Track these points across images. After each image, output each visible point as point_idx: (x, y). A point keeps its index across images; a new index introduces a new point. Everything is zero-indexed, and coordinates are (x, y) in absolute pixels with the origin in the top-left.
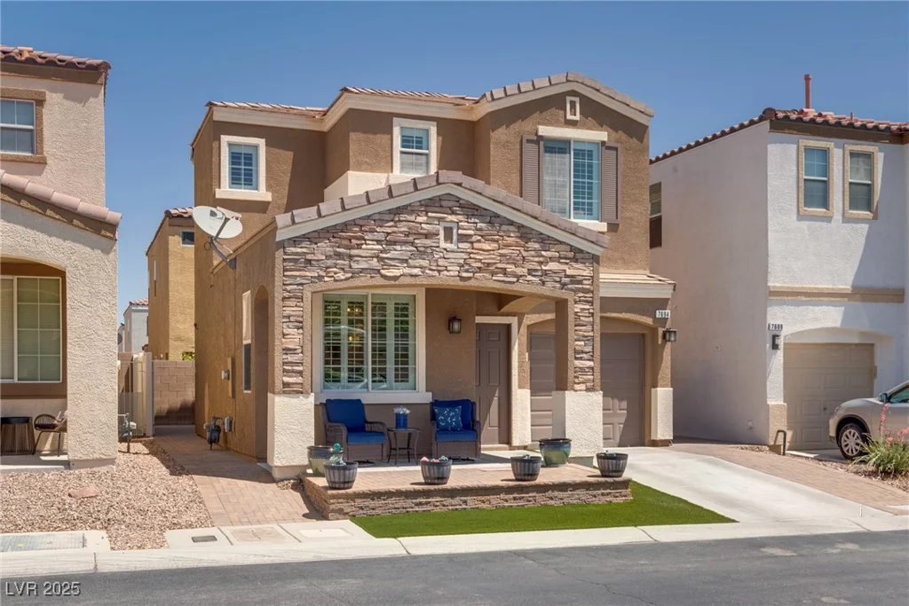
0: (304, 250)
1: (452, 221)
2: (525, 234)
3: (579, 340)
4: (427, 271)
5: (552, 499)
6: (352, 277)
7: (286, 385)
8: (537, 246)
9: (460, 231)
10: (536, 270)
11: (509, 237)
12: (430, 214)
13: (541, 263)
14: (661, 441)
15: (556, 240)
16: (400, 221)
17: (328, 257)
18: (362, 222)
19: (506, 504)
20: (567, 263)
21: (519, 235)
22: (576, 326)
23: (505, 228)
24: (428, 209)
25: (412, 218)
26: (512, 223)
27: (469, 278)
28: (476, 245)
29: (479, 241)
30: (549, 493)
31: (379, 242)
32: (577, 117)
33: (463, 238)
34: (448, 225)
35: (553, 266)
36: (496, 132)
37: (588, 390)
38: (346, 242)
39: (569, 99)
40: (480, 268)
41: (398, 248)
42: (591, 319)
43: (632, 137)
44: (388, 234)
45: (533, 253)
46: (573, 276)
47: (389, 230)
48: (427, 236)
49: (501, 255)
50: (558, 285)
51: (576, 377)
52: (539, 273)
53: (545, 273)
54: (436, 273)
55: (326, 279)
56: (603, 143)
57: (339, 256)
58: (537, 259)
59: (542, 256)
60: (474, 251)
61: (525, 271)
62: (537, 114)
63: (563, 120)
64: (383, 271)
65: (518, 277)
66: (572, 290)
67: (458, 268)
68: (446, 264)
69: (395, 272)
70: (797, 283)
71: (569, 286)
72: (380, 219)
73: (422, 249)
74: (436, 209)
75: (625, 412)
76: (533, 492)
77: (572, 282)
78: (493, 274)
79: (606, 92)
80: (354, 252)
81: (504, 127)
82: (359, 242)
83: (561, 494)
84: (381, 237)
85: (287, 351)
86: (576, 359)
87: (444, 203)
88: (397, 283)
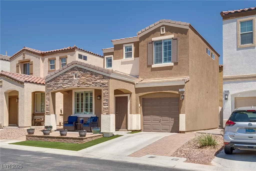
0: (50, 84)
1: (76, 73)
2: (92, 73)
3: (104, 100)
4: (71, 86)
5: (65, 141)
6: (57, 88)
7: (47, 113)
8: (94, 76)
9: (78, 75)
10: (94, 83)
11: (88, 75)
12: (71, 72)
13: (95, 80)
14: (182, 131)
15: (99, 74)
16: (66, 74)
17: (54, 85)
18: (59, 76)
19: (56, 141)
20: (101, 80)
21: (90, 74)
22: (104, 96)
23: (87, 72)
24: (72, 71)
25: (68, 73)
26: (89, 71)
27: (79, 86)
28: (81, 78)
29: (82, 77)
30: (65, 140)
31: (62, 80)
32: (164, 32)
33: (79, 77)
34: (76, 74)
35: (98, 81)
36: (141, 43)
37: (107, 114)
38: (56, 81)
39: (161, 28)
40: (82, 83)
41: (66, 81)
42: (108, 94)
43: (182, 34)
44: (64, 78)
45: (93, 78)
46: (103, 83)
47: (64, 77)
48: (71, 77)
49: (87, 80)
50: (99, 86)
51: (104, 110)
52: (95, 83)
53: (96, 83)
54: (73, 86)
55: (53, 89)
56: (173, 38)
57: (55, 84)
58: (94, 80)
59: (96, 79)
60: (80, 79)
61: (91, 83)
62: (152, 35)
63: (160, 35)
64: (63, 87)
65: (90, 85)
66: (103, 87)
67: (77, 84)
68: (75, 83)
69: (65, 86)
70: (237, 74)
71: (102, 86)
72: (62, 75)
73: (70, 80)
74: (73, 70)
75: (173, 122)
76: (61, 139)
77: (103, 85)
78: (85, 85)
79: (172, 23)
80: (58, 83)
81: (143, 41)
82: (59, 80)
83: (67, 140)
84: (62, 79)
85: (47, 105)
86: (104, 105)
87: (74, 69)
88: (65, 89)
